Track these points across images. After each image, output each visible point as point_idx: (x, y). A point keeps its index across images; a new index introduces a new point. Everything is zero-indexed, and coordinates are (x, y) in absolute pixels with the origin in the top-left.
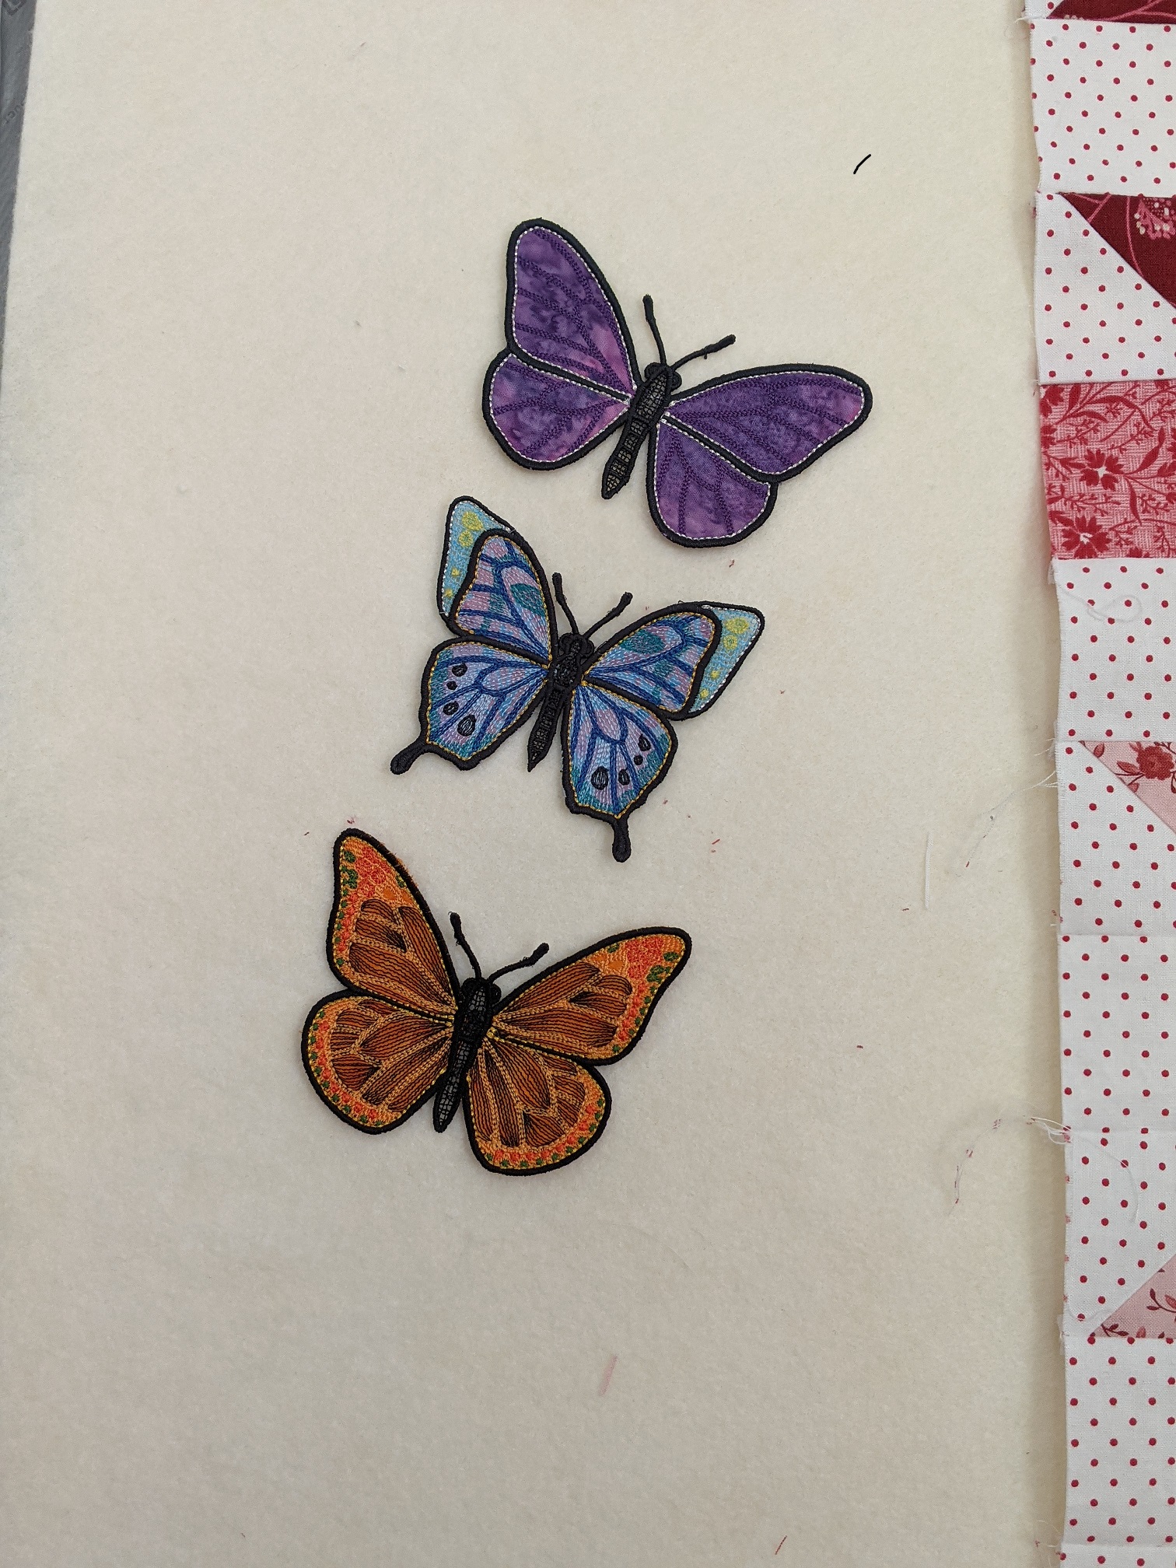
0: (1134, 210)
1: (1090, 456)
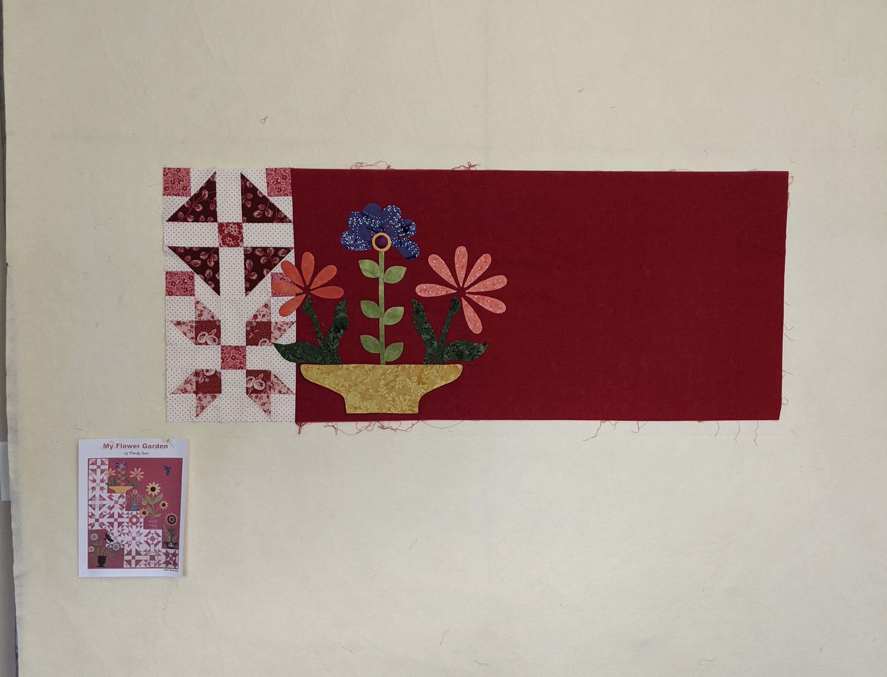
0: (178, 248)
1: (172, 281)
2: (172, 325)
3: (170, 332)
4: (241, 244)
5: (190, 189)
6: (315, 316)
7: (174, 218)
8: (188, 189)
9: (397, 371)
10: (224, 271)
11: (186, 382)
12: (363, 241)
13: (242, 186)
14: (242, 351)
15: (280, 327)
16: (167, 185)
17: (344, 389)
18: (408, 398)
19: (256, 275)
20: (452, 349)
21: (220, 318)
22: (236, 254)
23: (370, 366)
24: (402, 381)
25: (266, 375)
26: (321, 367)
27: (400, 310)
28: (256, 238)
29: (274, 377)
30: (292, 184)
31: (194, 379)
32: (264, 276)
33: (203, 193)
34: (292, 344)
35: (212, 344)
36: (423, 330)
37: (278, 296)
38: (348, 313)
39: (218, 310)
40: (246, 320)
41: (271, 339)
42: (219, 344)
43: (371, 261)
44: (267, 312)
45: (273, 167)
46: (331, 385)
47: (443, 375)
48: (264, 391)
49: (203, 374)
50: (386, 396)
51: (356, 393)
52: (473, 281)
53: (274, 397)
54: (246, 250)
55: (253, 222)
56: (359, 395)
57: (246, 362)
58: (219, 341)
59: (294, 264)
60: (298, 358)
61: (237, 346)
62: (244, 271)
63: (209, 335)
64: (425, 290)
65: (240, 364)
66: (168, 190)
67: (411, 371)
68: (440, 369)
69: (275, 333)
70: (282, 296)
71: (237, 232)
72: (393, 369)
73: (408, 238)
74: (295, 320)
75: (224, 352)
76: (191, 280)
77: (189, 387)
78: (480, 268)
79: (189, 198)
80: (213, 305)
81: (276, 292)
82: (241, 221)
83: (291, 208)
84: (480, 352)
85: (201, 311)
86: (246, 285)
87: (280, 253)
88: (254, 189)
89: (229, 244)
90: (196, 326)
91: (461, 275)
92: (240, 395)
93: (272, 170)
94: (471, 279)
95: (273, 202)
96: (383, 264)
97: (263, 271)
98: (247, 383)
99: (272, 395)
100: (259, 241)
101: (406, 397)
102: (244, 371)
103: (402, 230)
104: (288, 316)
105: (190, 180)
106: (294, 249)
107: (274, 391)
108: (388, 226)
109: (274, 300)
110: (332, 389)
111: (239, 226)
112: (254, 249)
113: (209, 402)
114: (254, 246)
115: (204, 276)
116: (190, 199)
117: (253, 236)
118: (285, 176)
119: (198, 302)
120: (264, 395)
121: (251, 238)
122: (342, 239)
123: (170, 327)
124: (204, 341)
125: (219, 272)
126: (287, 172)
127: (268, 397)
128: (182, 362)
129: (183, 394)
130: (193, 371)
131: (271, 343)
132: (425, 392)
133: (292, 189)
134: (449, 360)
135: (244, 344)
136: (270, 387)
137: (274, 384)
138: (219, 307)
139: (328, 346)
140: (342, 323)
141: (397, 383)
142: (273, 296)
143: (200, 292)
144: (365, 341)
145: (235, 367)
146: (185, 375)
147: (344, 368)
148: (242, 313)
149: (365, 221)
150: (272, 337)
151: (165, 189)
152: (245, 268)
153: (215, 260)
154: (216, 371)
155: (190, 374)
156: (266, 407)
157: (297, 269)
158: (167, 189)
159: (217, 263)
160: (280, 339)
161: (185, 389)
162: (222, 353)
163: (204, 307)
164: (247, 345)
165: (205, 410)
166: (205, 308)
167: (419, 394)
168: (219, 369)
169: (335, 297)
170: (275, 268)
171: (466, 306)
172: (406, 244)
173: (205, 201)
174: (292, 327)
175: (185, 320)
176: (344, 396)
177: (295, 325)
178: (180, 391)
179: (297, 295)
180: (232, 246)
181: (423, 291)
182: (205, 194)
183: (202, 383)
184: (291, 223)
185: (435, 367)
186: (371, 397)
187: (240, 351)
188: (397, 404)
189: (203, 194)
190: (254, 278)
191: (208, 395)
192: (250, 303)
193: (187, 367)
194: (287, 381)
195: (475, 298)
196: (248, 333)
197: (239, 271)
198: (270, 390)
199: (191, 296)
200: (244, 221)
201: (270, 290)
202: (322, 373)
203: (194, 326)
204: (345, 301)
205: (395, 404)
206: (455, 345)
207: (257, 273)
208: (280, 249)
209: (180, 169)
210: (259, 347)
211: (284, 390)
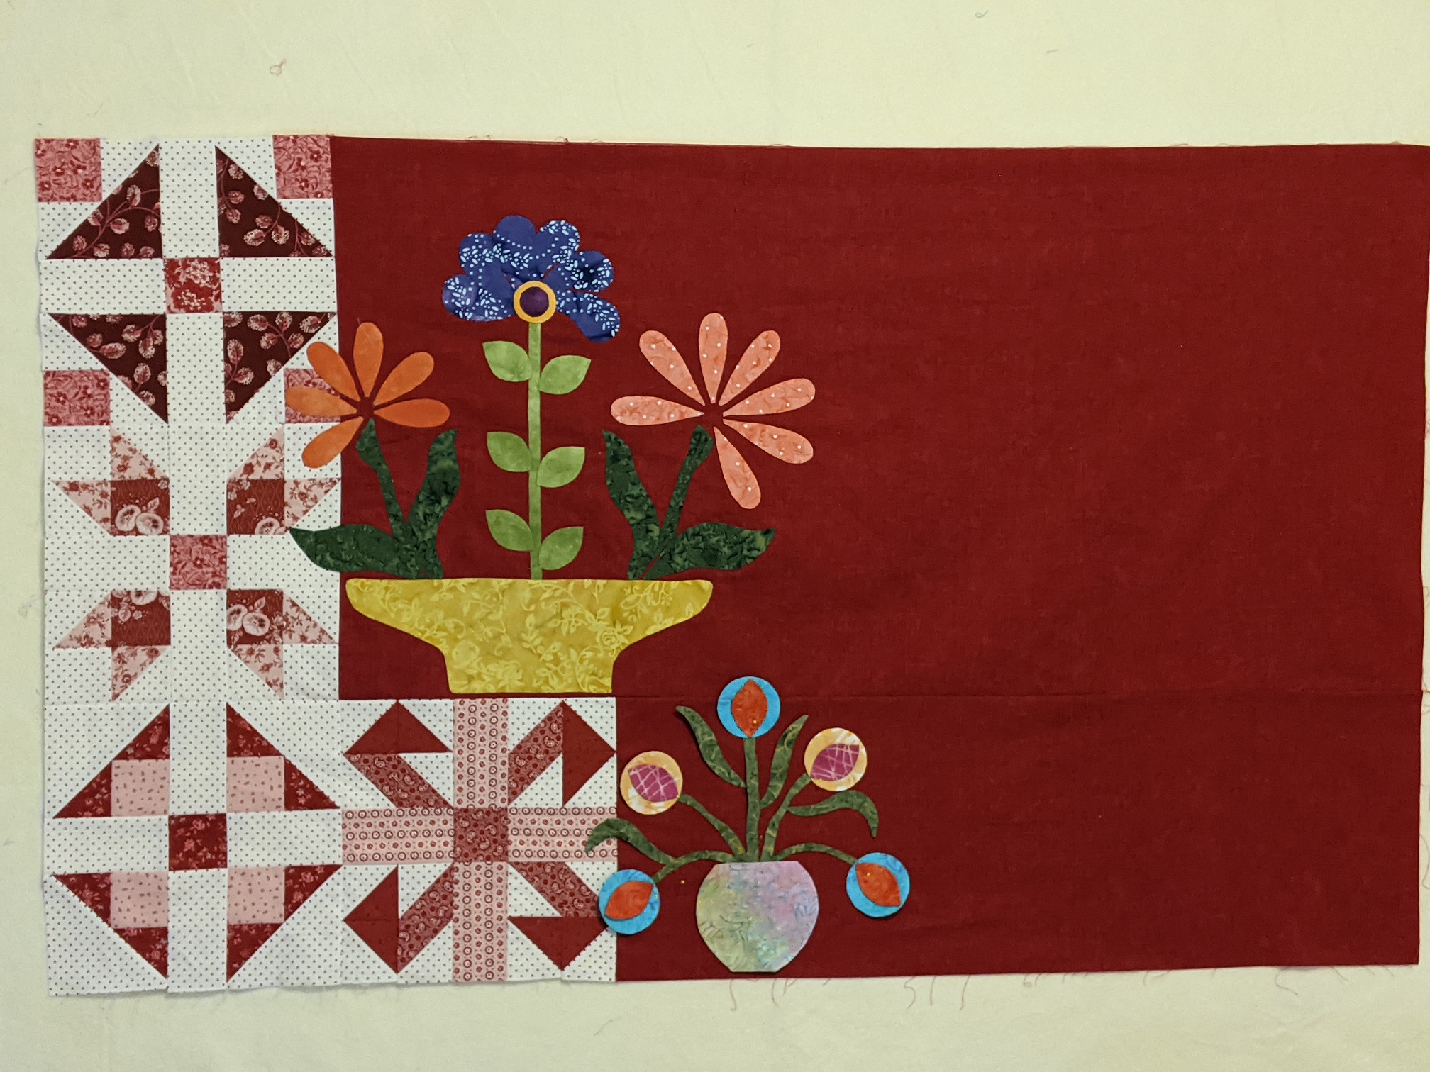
0: (73, 318)
1: (58, 393)
2: (59, 490)
3: (55, 506)
4: (216, 305)
5: (100, 185)
6: (384, 467)
7: (65, 251)
8: (96, 184)
9: (563, 595)
10: (178, 367)
11: (90, 621)
12: (493, 300)
13: (218, 176)
14: (218, 547)
15: (305, 491)
16: (45, 179)
17: (444, 634)
18: (589, 654)
19: (251, 375)
20: (693, 542)
21: (167, 474)
22: (205, 328)
23: (504, 582)
24: (576, 616)
25: (273, 601)
26: (394, 583)
27: (576, 455)
28: (251, 292)
29: (290, 604)
30: (334, 172)
31: (109, 613)
32: (267, 377)
33: (130, 191)
34: (331, 530)
35: (149, 532)
36: (628, 499)
37: (300, 422)
38: (458, 460)
39: (164, 454)
40: (226, 477)
41: (283, 519)
42: (165, 532)
43: (512, 344)
44: (274, 458)
45: (289, 132)
46: (416, 625)
47: (669, 604)
48: (267, 637)
49: (130, 603)
50: (539, 651)
51: (472, 645)
52: (739, 392)
53: (291, 650)
54: (227, 320)
55: (244, 255)
56: (477, 649)
57: (225, 572)
58: (166, 524)
59: (336, 349)
60: (345, 561)
61: (206, 537)
62: (222, 366)
63: (142, 512)
64: (632, 411)
65: (213, 576)
66: (46, 192)
67: (596, 595)
68: (662, 591)
69: (294, 506)
70: (310, 421)
71: (208, 279)
72: (556, 590)
73: (595, 294)
74: (340, 476)
75: (177, 549)
76: (103, 388)
77: (95, 631)
78: (755, 363)
79: (98, 204)
80: (152, 444)
81: (297, 412)
82: (216, 255)
83: (331, 225)
84: (755, 549)
85: (126, 458)
86: (227, 397)
87: (305, 325)
88: (247, 183)
89: (189, 305)
90: (112, 492)
91: (713, 375)
92: (213, 647)
93: (288, 139)
94: (736, 386)
95: (289, 211)
96: (538, 351)
97: (267, 365)
98: (229, 621)
99: (285, 647)
100: (257, 297)
101: (584, 652)
102: (223, 592)
103: (582, 275)
104: (324, 467)
105: (100, 164)
106: (336, 317)
107: (290, 636)
108: (549, 267)
109: (291, 431)
110: (418, 635)
111: (213, 265)
112: (246, 315)
113: (143, 665)
114: (246, 309)
115: (131, 378)
116: (99, 208)
117: (245, 286)
118: (317, 152)
119: (117, 439)
120: (267, 647)
121: (240, 292)
122: (445, 295)
123: (54, 495)
124: (131, 527)
125: (165, 369)
126: (322, 144)
127: (276, 651)
128: (81, 575)
129: (82, 649)
130: (105, 594)
131: (283, 529)
132: (628, 643)
133: (333, 181)
134: (687, 567)
135: (223, 531)
136: (280, 627)
137: (290, 620)
138: (166, 447)
139: (414, 534)
140: (445, 483)
141: (566, 621)
142: (289, 422)
143: (123, 416)
144: (497, 523)
145: (201, 584)
146: (87, 604)
147: (445, 588)
148: (218, 460)
149: (497, 256)
150: (286, 514)
151: (42, 186)
152: (227, 359)
153: (156, 342)
154: (159, 595)
155: (99, 601)
156: (272, 675)
157: (343, 362)
158: (47, 186)
159: (162, 350)
160: (303, 518)
161: (87, 636)
162: (172, 553)
163: (130, 449)
164: (229, 533)
165: (134, 684)
166: (134, 451)
167: (614, 647)
168: (165, 590)
169: (430, 424)
170: (293, 359)
171: (725, 446)
172: (590, 306)
173: (136, 211)
174: (332, 491)
175: (88, 479)
176: (444, 652)
177: (339, 486)
178: (75, 643)
179: (344, 418)
180: (195, 310)
181: (628, 413)
182: (134, 195)
183: (125, 623)
184: (329, 259)
185: (650, 587)
186: (505, 654)
187: (215, 548)
188: (563, 669)
189: (130, 195)
190: (246, 380)
191: (140, 649)
192: (237, 439)
193: (91, 585)
194: (319, 613)
195: (744, 429)
196: (231, 506)
197: (212, 366)
198: (281, 635)
199: (101, 423)
200: (223, 254)
201: (282, 408)
202: (394, 600)
203: (109, 494)
204: (452, 432)
205: (558, 669)
206: (698, 534)
207: (252, 369)
208: (305, 315)
209: (76, 142)
210: (256, 537)
211: (311, 635)
